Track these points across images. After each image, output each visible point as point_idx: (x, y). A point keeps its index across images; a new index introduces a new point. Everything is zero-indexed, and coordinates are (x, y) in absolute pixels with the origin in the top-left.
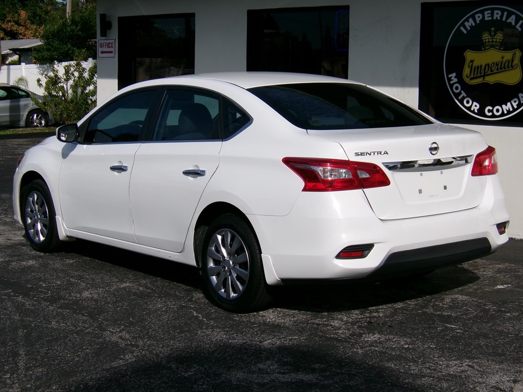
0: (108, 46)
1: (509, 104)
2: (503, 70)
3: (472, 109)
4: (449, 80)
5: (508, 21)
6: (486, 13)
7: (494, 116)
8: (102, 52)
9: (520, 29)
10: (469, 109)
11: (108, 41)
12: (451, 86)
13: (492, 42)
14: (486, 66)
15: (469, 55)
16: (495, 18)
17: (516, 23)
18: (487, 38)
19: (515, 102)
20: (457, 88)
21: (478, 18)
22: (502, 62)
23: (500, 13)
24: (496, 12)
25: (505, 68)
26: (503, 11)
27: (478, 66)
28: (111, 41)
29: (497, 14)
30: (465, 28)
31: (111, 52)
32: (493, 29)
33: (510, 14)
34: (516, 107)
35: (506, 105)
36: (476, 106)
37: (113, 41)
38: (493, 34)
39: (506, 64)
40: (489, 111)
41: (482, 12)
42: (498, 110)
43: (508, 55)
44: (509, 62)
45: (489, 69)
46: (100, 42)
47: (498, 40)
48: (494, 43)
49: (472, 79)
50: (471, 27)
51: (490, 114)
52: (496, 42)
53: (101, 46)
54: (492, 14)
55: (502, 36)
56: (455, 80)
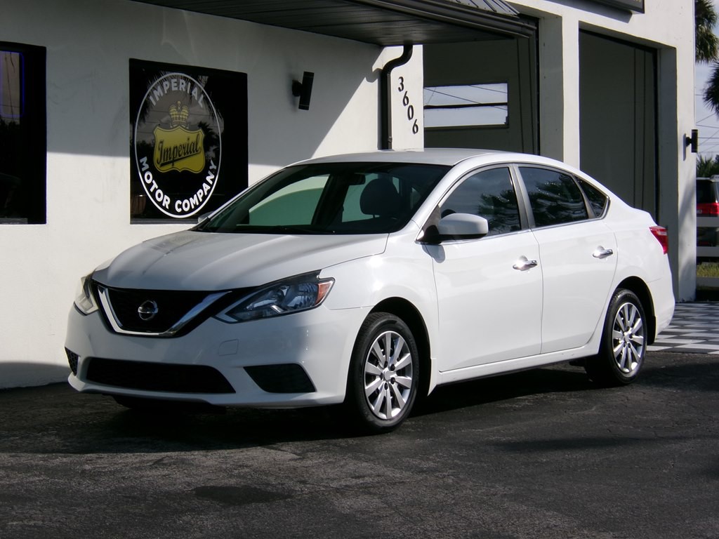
1: (195, 196)
3: (163, 205)
5: (192, 94)
10: (160, 204)
12: (143, 175)
14: (174, 148)
15: (159, 134)
16: (180, 89)
21: (166, 87)
22: (188, 144)
24: (181, 81)
26: (186, 81)
29: (183, 84)
30: (155, 98)
32: (179, 102)
33: (193, 85)
35: (193, 198)
36: (167, 200)
38: (179, 108)
39: (192, 147)
40: (179, 206)
41: (169, 80)
43: (193, 136)
44: (194, 144)
45: (177, 153)
49: (162, 165)
50: (160, 97)
52: (182, 119)
54: (178, 83)
55: (186, 111)
56: (147, 167)
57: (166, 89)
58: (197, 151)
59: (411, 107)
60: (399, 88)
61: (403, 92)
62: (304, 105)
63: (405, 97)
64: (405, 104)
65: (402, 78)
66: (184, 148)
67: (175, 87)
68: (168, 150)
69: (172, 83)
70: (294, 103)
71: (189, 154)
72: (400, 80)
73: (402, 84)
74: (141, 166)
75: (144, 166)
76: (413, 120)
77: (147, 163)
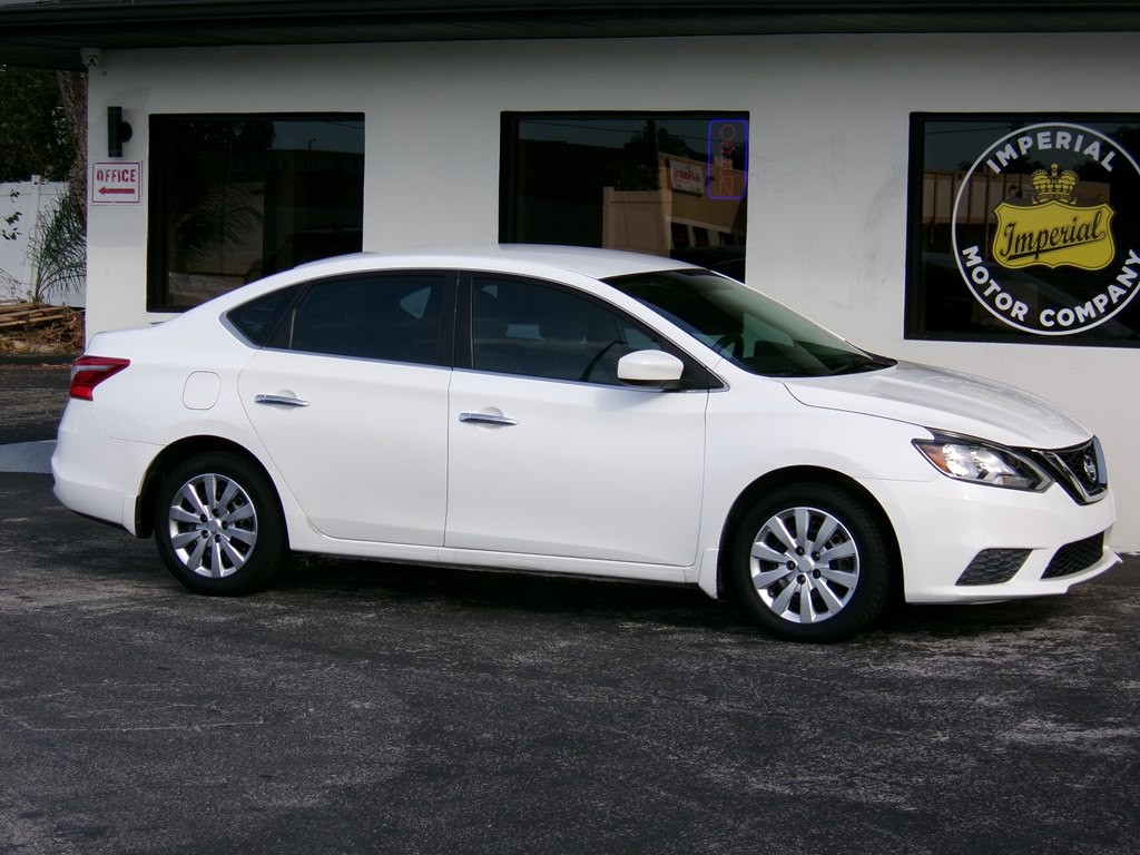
0: (122, 177)
1: (1088, 304)
2: (1076, 241)
3: (1013, 315)
4: (965, 259)
5: (1086, 152)
6: (1040, 135)
7: (1057, 327)
8: (103, 191)
9: (1109, 168)
10: (1006, 314)
11: (122, 168)
12: (969, 271)
13: (1054, 189)
14: (1041, 234)
15: (1006, 213)
16: (1058, 146)
17: (1102, 157)
18: (1041, 182)
19: (1101, 301)
20: (980, 275)
21: (1025, 144)
22: (1074, 228)
23: (1069, 137)
24: (1060, 134)
25: (1080, 239)
26: (1075, 133)
27: (1024, 235)
28: (129, 167)
29: (1064, 138)
30: (998, 162)
31: (131, 191)
32: (1055, 166)
33: (1089, 140)
34: (1102, 310)
35: (1083, 307)
36: (1020, 309)
37: (135, 167)
38: (1054, 174)
39: (1083, 232)
40: (1048, 318)
41: (1033, 134)
42: (1066, 316)
43: (1086, 215)
44: (1088, 227)
45: (1046, 240)
46: (97, 167)
47: (1065, 187)
48: (1058, 192)
49: (1011, 258)
50: (1010, 161)
51: (1051, 323)
52: (1062, 190)
53: (100, 176)
54: (1053, 137)
55: (1073, 179)
56: (977, 260)
57: (1024, 148)
67: (1045, 143)
68: (1026, 236)
69: (1040, 138)
75: (971, 260)
77: (977, 255)
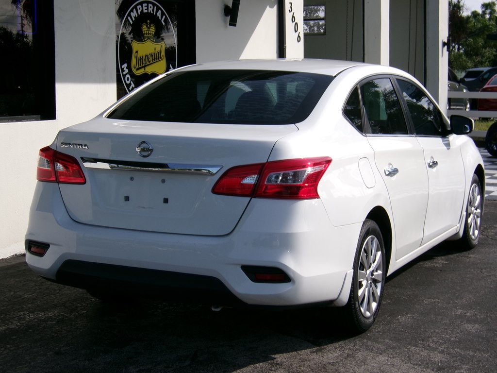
5: (157, 15)
9: (164, 24)
12: (124, 77)
14: (145, 57)
15: (135, 46)
20: (128, 79)
22: (155, 54)
23: (152, 7)
25: (157, 59)
26: (154, 5)
30: (131, 18)
33: (158, 9)
41: (142, 4)
45: (147, 60)
48: (150, 35)
49: (137, 70)
50: (135, 17)
54: (148, 6)
55: (154, 28)
56: (126, 71)
57: (139, 11)
58: (161, 58)
59: (296, 24)
60: (289, 10)
61: (292, 13)
62: (233, 22)
63: (293, 17)
64: (293, 22)
65: (291, 3)
66: (152, 56)
67: (146, 9)
68: (141, 58)
69: (144, 6)
70: (225, 21)
71: (156, 61)
72: (290, 5)
73: (291, 7)
74: (123, 71)
75: (124, 71)
76: (297, 33)
77: (126, 68)
